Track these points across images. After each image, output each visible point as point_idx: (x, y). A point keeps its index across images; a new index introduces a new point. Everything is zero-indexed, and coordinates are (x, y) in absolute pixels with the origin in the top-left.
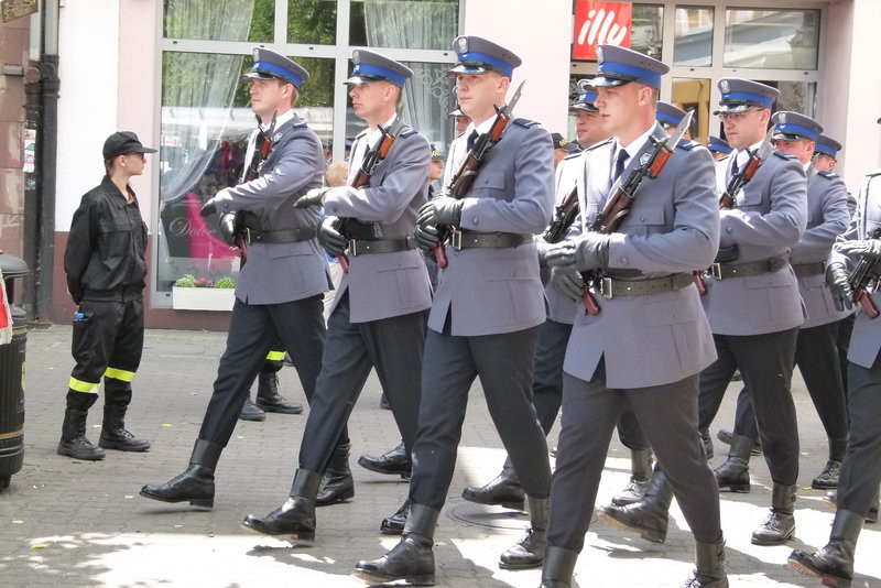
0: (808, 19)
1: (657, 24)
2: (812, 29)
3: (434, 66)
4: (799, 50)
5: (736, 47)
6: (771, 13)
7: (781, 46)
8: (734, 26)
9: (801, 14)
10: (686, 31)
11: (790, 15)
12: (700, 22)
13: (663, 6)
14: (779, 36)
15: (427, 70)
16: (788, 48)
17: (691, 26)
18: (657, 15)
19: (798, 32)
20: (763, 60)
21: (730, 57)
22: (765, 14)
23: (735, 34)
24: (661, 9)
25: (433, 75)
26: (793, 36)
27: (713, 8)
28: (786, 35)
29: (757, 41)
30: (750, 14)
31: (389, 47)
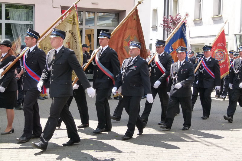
0: (116, 15)
1: (81, 16)
2: (117, 18)
3: (27, 25)
4: (114, 22)
5: (99, 21)
6: (107, 14)
7: (109, 22)
8: (99, 17)
9: (114, 14)
10: (88, 18)
11: (111, 14)
12: (91, 15)
13: (83, 12)
14: (109, 19)
15: (26, 26)
16: (111, 22)
17: (89, 16)
18: (81, 14)
19: (113, 18)
20: (106, 25)
21: (98, 24)
22: (106, 14)
23: (99, 18)
24: (82, 13)
25: (27, 27)
26: (112, 19)
27: (94, 12)
28: (111, 19)
29: (104, 20)
30: (102, 14)
31: (15, 20)
